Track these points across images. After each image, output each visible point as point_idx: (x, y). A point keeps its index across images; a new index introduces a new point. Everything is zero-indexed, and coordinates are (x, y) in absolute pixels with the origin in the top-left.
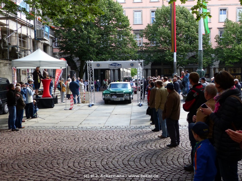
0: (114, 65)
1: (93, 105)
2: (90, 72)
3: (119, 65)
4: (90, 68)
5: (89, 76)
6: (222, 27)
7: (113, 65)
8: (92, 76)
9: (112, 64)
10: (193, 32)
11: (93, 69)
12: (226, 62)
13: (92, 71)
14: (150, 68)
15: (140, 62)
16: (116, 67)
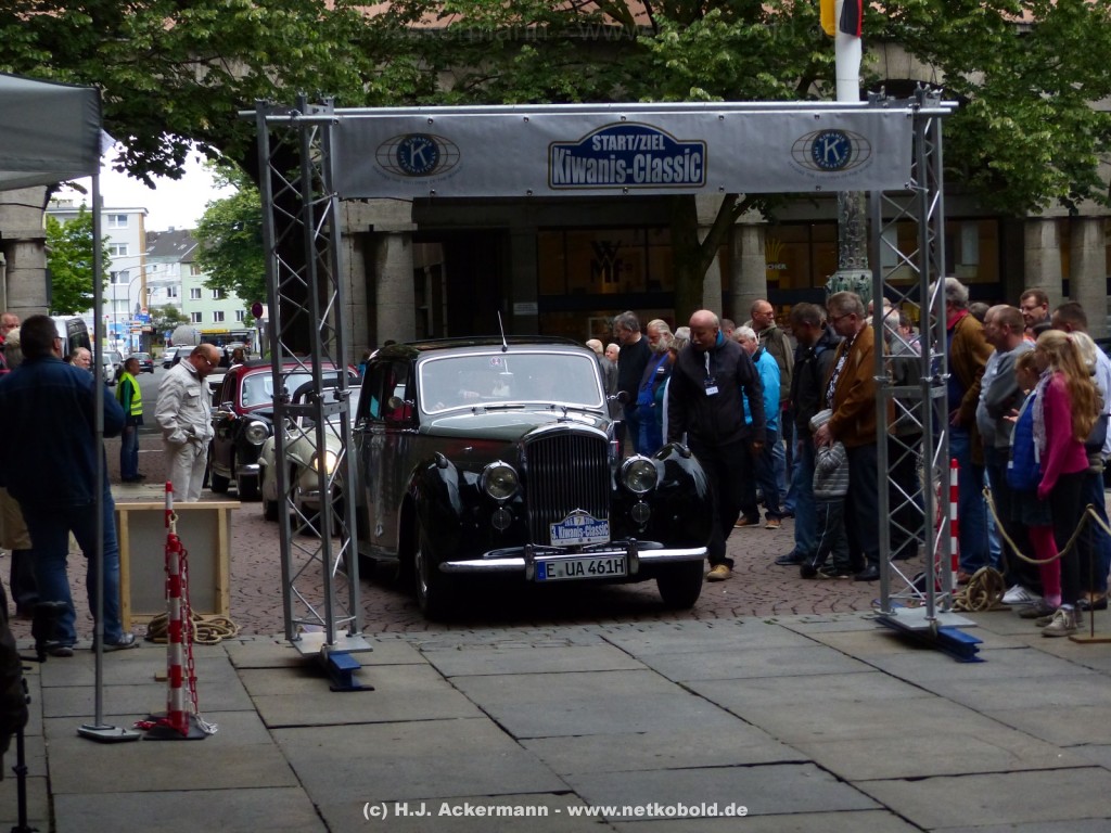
0: (619, 155)
3: (672, 149)
7: (604, 154)
9: (589, 142)
14: (403, 218)
15: (919, 120)
16: (634, 182)
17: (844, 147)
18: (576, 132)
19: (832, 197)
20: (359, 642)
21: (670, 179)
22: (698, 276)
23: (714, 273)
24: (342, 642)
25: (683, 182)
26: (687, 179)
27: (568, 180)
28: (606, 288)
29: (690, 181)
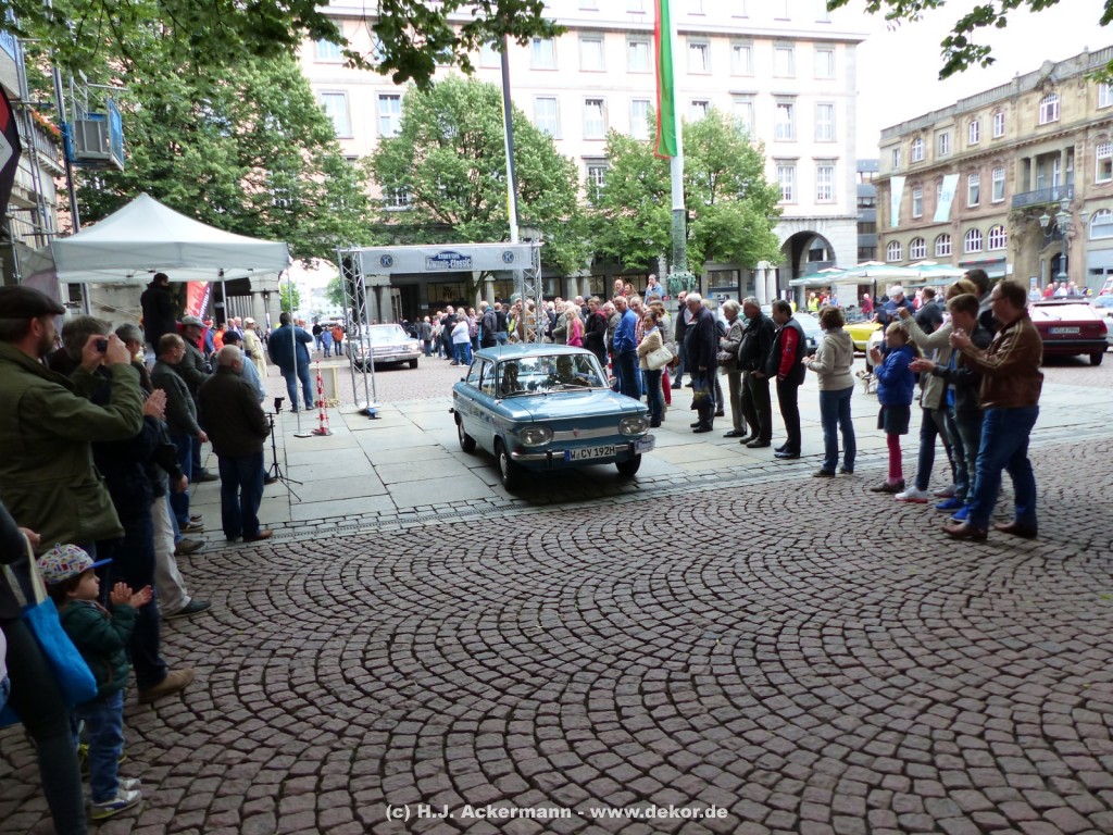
0: (446, 260)
3: (462, 258)
6: (602, 154)
7: (442, 260)
9: (437, 257)
10: (536, 164)
12: (628, 258)
14: (387, 281)
15: (533, 248)
16: (451, 268)
17: (512, 256)
18: (433, 254)
19: (510, 272)
20: (377, 405)
21: (463, 267)
22: (474, 296)
23: (479, 295)
24: (372, 405)
25: (467, 267)
27: (431, 267)
28: (448, 300)
29: (469, 267)
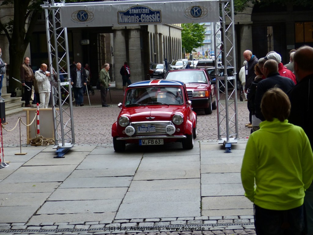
0: (137, 14)
1: (68, 151)
2: (56, 39)
3: (152, 12)
4: (54, 26)
5: (53, 52)
7: (133, 15)
8: (61, 53)
9: (128, 11)
11: (66, 29)
13: (63, 35)
14: (248, 20)
15: (221, 3)
16: (142, 22)
17: (200, 11)
18: (125, 9)
21: (151, 21)
25: (155, 21)
26: (156, 21)
27: (123, 22)
29: (157, 21)
